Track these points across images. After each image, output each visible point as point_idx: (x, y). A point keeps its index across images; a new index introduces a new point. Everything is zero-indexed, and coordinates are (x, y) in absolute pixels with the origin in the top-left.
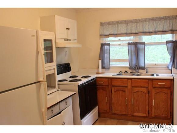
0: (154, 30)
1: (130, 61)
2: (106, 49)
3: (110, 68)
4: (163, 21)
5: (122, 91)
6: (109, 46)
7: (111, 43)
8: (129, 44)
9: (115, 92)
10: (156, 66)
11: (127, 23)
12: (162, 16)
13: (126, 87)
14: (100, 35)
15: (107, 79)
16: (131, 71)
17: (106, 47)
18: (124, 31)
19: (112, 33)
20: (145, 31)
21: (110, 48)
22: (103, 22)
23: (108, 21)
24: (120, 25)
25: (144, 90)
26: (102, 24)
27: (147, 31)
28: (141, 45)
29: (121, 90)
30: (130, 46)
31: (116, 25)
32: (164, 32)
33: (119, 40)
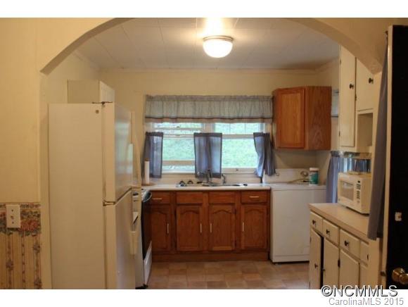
0: (236, 115)
1: (198, 164)
2: (155, 142)
3: (162, 176)
4: (250, 103)
5: (194, 212)
6: (161, 138)
7: (165, 132)
8: (196, 135)
9: (182, 214)
10: (237, 172)
11: (195, 101)
12: (248, 95)
13: (200, 205)
14: (146, 117)
15: (168, 194)
16: (197, 180)
17: (155, 138)
18: (189, 114)
19: (168, 115)
20: (222, 115)
21: (164, 141)
22: (153, 95)
23: (162, 94)
24: (182, 103)
25: (229, 208)
26: (150, 98)
27: (226, 115)
28: (216, 138)
29: (191, 211)
30: (197, 139)
31: (176, 102)
32: (251, 119)
33: (178, 127)
